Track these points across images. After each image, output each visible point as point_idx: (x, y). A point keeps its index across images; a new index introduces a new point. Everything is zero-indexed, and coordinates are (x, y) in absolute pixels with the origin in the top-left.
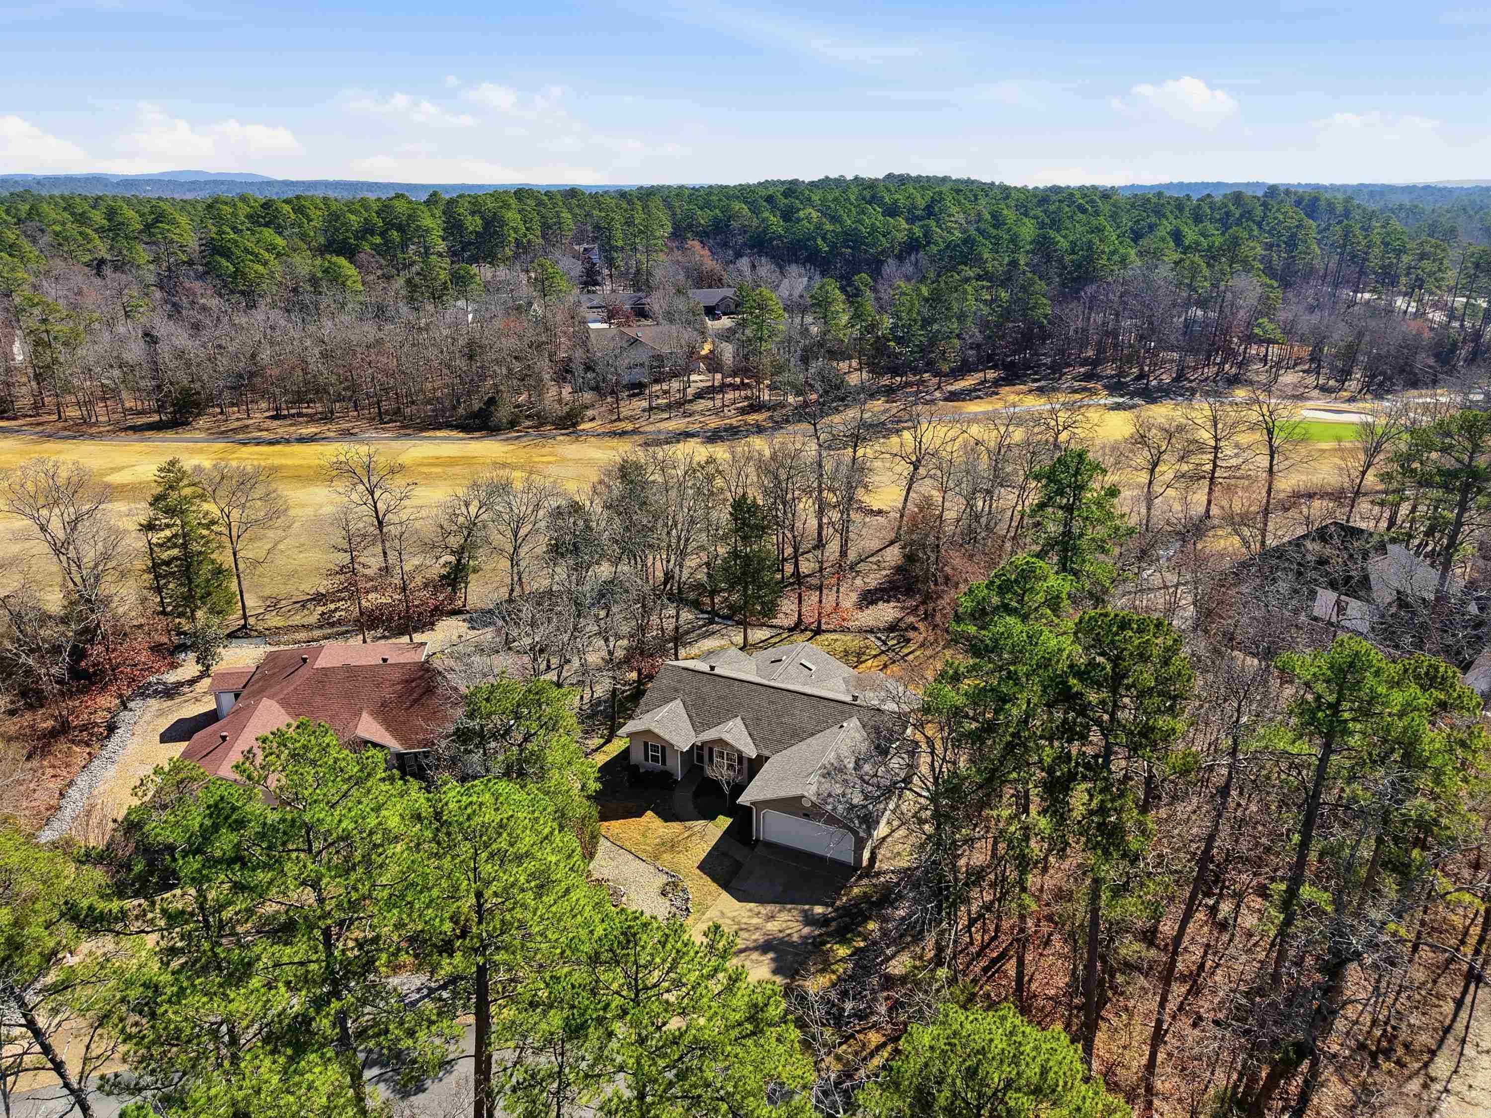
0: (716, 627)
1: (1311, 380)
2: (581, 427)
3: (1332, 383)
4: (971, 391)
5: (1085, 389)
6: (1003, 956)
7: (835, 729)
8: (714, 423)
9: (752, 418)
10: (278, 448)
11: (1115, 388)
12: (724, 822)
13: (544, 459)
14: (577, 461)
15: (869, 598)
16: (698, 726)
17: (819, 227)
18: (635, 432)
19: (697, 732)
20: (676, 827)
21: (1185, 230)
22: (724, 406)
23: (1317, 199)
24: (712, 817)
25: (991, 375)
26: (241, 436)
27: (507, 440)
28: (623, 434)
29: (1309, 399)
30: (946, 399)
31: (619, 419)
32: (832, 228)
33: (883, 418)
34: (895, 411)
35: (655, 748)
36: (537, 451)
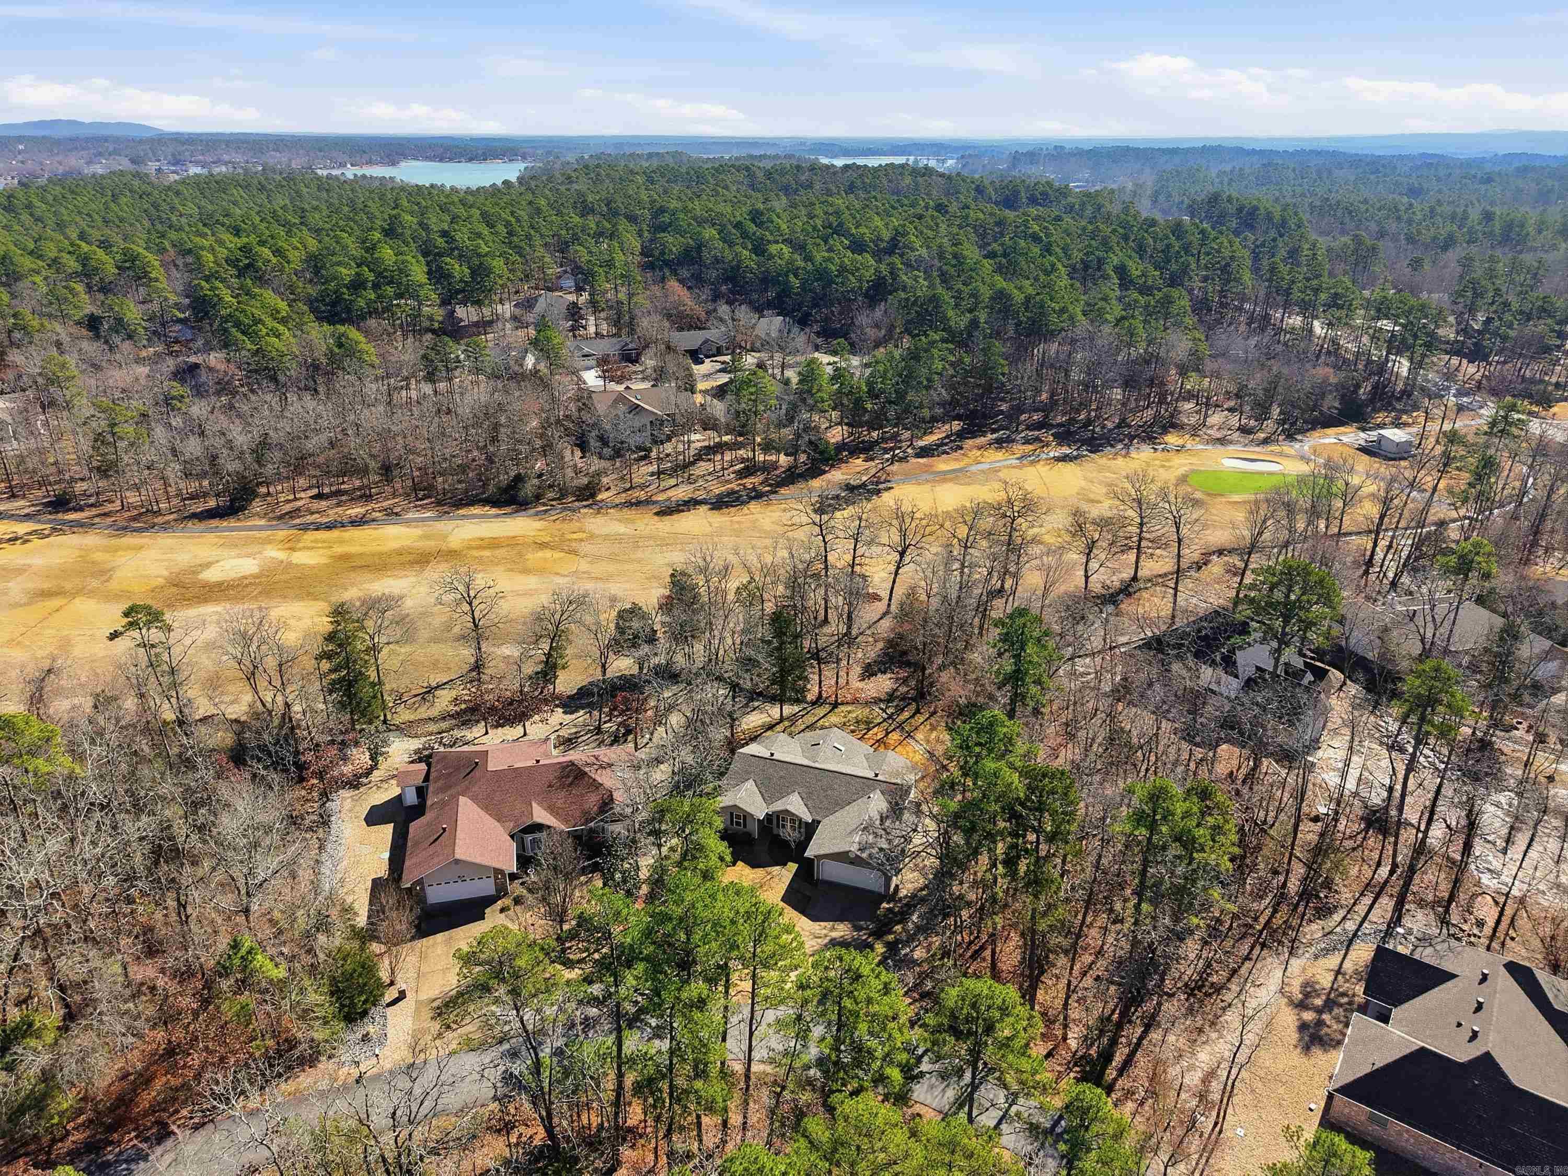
0: (756, 704)
1: (1234, 421)
2: (599, 497)
3: (1252, 423)
4: (938, 446)
5: (1038, 439)
6: (982, 948)
7: (865, 799)
8: (718, 489)
9: (749, 482)
10: (335, 533)
11: (1064, 437)
12: (793, 867)
13: (575, 536)
14: (606, 537)
15: (869, 672)
16: (768, 800)
17: (791, 262)
18: (648, 502)
19: (768, 805)
20: (760, 872)
21: (1130, 264)
22: (723, 469)
23: (1256, 208)
24: (784, 864)
25: (956, 426)
26: (298, 521)
27: (537, 514)
28: (638, 503)
29: (1231, 442)
30: (918, 456)
31: (631, 488)
32: (803, 264)
33: (864, 478)
34: (873, 471)
35: (738, 817)
36: (566, 526)
